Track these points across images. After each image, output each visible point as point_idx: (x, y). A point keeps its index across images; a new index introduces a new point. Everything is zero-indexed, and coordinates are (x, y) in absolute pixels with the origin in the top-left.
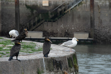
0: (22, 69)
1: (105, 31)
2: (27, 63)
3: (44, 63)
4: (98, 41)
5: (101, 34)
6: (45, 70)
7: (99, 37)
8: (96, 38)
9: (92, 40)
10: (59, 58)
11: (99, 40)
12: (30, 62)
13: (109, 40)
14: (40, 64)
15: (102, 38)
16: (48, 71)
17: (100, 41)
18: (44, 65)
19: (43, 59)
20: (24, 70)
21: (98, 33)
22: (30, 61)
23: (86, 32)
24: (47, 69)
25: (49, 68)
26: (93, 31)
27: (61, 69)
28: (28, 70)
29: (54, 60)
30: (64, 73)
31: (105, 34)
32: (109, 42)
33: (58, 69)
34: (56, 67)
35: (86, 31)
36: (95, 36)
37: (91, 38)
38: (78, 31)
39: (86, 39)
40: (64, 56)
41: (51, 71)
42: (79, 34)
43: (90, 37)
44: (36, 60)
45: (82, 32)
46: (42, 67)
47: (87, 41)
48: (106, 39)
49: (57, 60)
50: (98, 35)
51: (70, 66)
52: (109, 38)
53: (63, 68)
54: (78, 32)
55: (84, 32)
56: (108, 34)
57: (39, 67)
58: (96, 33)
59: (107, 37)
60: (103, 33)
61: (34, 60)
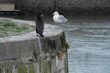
0: (19, 50)
1: (32, 2)
2: (24, 44)
3: (40, 44)
4: (25, 13)
5: (28, 5)
6: (41, 51)
7: (26, 9)
8: (23, 10)
9: (19, 12)
10: (52, 37)
11: (26, 11)
12: (27, 43)
13: (36, 12)
14: (36, 44)
15: (29, 9)
16: (44, 52)
17: (27, 13)
18: (40, 46)
19: (38, 39)
20: (21, 52)
21: (24, 3)
22: (26, 41)
23: (12, 3)
24: (42, 50)
25: (44, 49)
26: (20, 2)
27: (55, 49)
28: (25, 51)
29: (48, 40)
30: (58, 53)
31: (32, 5)
32: (36, 13)
33: (53, 49)
34: (51, 47)
35: (12, 1)
36: (22, 7)
37: (17, 10)
38: (3, 1)
39: (13, 10)
40: (57, 35)
41: (47, 52)
42: (4, 5)
43: (16, 8)
44: (32, 40)
45: (7, 3)
46: (38, 47)
47: (13, 13)
48: (33, 10)
49: (51, 39)
50: (24, 6)
51: (62, 46)
52: (36, 9)
53: (57, 49)
54: (3, 3)
55: (9, 3)
56: (36, 5)
57: (35, 48)
58: (23, 4)
59: (34, 8)
60: (30, 4)
61: (30, 40)
